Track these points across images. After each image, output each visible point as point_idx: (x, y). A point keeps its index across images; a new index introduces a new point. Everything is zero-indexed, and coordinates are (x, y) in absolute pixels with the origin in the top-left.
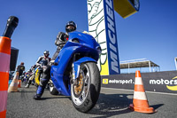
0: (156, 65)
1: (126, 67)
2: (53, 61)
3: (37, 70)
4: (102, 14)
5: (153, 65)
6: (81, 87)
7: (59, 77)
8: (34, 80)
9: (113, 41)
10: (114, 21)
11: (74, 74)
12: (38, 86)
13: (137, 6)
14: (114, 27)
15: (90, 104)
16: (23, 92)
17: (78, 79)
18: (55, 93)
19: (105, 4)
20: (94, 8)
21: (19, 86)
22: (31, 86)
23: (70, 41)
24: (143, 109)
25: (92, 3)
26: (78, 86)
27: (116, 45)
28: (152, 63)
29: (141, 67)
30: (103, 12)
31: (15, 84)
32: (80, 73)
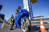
0: (43, 17)
1: (35, 17)
2: (15, 18)
3: (10, 20)
4: (28, 3)
7: (17, 23)
8: (9, 23)
10: (31, 5)
11: (22, 22)
13: (37, 1)
14: (31, 7)
16: (6, 27)
19: (28, 1)
20: (25, 2)
21: (5, 25)
22: (9, 25)
23: (20, 12)
25: (24, 1)
27: (32, 12)
28: (42, 16)
29: (39, 17)
32: (24, 22)
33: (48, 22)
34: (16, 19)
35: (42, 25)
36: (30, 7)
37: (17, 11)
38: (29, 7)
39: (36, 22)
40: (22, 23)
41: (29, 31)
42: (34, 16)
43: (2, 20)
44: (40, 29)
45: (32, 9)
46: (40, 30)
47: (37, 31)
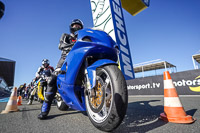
0: (172, 66)
2: (59, 70)
5: (170, 65)
6: (100, 99)
7: (68, 89)
8: (36, 95)
9: (124, 42)
11: (88, 83)
12: (42, 102)
13: (146, 1)
14: (124, 26)
15: (117, 119)
16: (24, 110)
17: (95, 89)
18: (65, 108)
20: (99, 7)
21: (19, 103)
22: (34, 102)
23: (80, 40)
24: (180, 119)
26: (95, 97)
29: (156, 69)
30: (110, 9)
31: (14, 102)
32: (97, 81)
33: (192, 86)
34: (63, 73)
35: (169, 92)
36: (118, 26)
37: (67, 41)
38: (116, 28)
39: (144, 87)
40: (89, 88)
41: (120, 115)
42: (135, 66)
43: (3, 85)
44: (163, 111)
45: (126, 34)
46: (162, 114)
47: (153, 119)
